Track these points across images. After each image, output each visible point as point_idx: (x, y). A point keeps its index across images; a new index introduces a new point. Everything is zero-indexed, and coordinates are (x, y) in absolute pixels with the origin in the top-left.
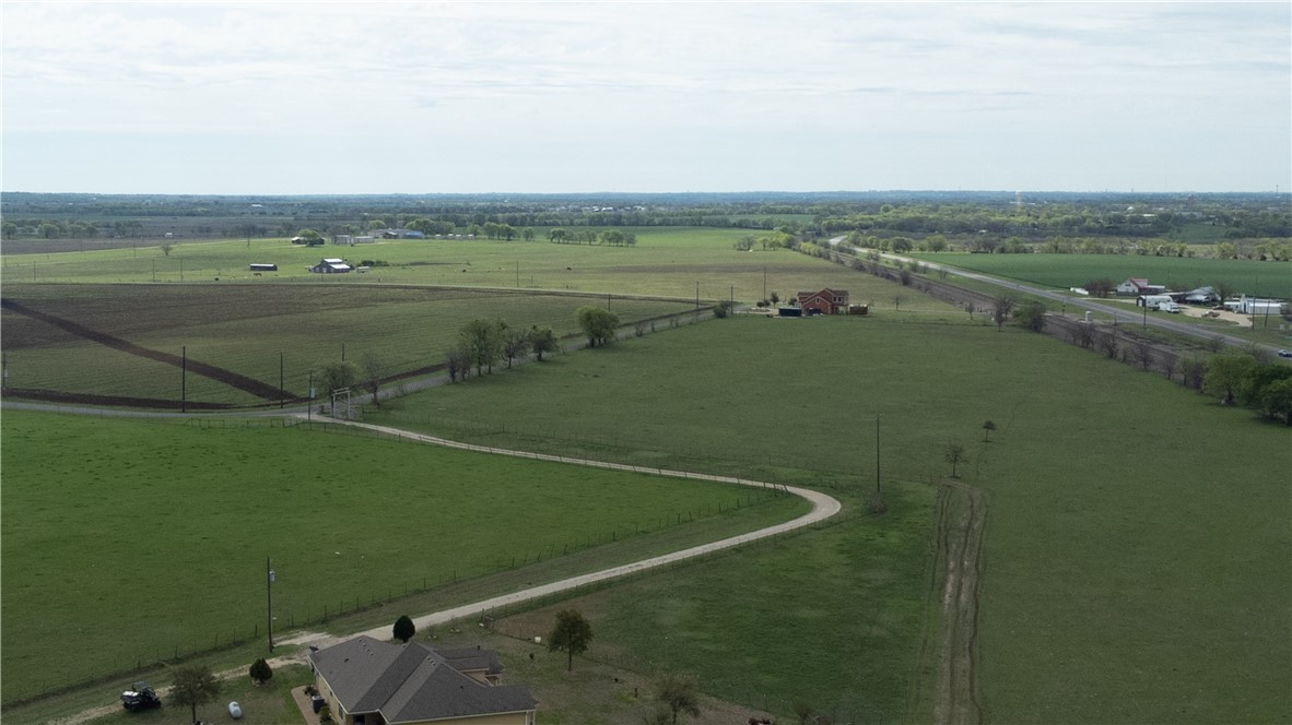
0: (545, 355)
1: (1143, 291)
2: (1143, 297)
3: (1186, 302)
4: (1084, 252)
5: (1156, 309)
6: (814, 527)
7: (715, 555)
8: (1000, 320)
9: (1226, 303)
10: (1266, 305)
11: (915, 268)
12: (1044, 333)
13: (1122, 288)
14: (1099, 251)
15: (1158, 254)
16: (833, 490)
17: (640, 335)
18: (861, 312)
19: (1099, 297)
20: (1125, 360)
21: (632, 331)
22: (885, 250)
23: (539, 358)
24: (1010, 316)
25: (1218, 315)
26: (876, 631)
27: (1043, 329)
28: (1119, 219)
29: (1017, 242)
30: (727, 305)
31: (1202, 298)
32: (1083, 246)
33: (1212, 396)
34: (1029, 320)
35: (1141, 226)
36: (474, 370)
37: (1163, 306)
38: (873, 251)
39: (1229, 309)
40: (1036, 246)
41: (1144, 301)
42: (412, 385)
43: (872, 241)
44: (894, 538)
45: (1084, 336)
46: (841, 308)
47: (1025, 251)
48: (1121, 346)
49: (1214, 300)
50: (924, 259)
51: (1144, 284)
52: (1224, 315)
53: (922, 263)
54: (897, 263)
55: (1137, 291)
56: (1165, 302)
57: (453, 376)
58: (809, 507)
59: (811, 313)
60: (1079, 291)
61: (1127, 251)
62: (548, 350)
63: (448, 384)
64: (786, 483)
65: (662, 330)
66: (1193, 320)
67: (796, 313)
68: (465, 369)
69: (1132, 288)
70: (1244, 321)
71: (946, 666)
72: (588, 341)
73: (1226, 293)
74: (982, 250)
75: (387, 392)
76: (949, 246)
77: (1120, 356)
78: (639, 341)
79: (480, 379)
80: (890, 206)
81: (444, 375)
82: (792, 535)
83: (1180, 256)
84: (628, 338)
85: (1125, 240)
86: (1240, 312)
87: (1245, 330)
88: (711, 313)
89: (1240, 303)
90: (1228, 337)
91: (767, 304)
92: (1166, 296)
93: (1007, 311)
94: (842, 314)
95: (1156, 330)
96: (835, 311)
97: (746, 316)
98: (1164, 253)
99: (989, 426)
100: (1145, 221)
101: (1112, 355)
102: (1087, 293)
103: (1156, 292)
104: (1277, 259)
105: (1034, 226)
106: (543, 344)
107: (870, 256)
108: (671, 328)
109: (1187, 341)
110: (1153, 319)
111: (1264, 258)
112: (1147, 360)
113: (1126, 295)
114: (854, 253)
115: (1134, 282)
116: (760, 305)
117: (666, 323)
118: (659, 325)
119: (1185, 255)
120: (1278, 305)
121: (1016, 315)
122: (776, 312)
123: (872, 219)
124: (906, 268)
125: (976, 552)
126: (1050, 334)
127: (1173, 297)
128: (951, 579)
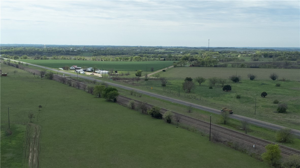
1: (76, 69)
2: (77, 70)
3: (86, 71)
4: (62, 59)
5: (80, 73)
8: (42, 77)
9: (95, 71)
10: (105, 72)
11: (19, 63)
12: (53, 80)
13: (71, 68)
14: (65, 59)
15: (79, 60)
18: (5, 75)
19: (66, 70)
20: (73, 86)
22: (12, 59)
24: (44, 75)
25: (94, 74)
27: (53, 79)
28: (69, 51)
29: (45, 57)
31: (90, 70)
32: (61, 58)
33: (95, 95)
34: (49, 77)
35: (74, 53)
37: (81, 72)
38: (8, 59)
39: (96, 73)
40: (50, 58)
43: (8, 57)
45: (63, 80)
47: (47, 59)
48: (72, 83)
49: (93, 71)
50: (22, 61)
51: (76, 67)
52: (95, 74)
53: (21, 62)
54: (15, 62)
55: (75, 69)
60: (61, 69)
61: (71, 59)
66: (88, 76)
69: (74, 68)
70: (100, 76)
73: (95, 69)
74: (37, 59)
76: (28, 58)
77: (72, 85)
80: (13, 48)
83: (84, 60)
85: (71, 56)
86: (99, 73)
87: (100, 78)
89: (99, 71)
90: (97, 80)
92: (82, 70)
93: (43, 74)
95: (80, 78)
98: (80, 59)
99: (40, 107)
100: (75, 52)
101: (70, 85)
102: (63, 69)
103: (79, 69)
104: (105, 60)
105: (49, 53)
107: (8, 60)
109: (88, 81)
110: (79, 75)
111: (102, 60)
112: (79, 86)
113: (72, 70)
114: (4, 60)
115: (74, 67)
120: (107, 72)
121: (46, 75)
123: (8, 51)
124: (17, 63)
125: (37, 146)
126: (54, 80)
127: (83, 70)
128: (31, 154)
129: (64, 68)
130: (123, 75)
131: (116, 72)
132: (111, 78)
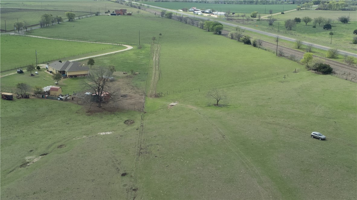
0: (60, 22)
1: (195, 10)
2: (195, 11)
3: (204, 13)
5: (197, 14)
6: (129, 50)
7: (111, 54)
8: (162, 16)
10: (220, 13)
11: (141, 5)
13: (190, 10)
15: (200, 2)
16: (131, 45)
17: (79, 19)
18: (130, 14)
19: (185, 12)
20: (189, 24)
21: (78, 18)
23: (59, 23)
24: (164, 15)
25: (210, 15)
26: (142, 63)
27: (172, 18)
30: (98, 13)
31: (208, 12)
33: (205, 30)
34: (169, 16)
36: (45, 25)
37: (199, 14)
39: (214, 14)
41: (195, 12)
42: (33, 28)
44: (143, 52)
45: (181, 19)
46: (125, 14)
48: (188, 21)
49: (211, 12)
51: (195, 8)
52: (212, 15)
53: (143, 4)
54: (136, 4)
56: (200, 12)
57: (41, 26)
58: (127, 48)
59: (118, 15)
60: (180, 10)
62: (61, 21)
63: (40, 28)
64: (121, 44)
65: (84, 18)
66: (205, 17)
67: (115, 15)
68: (44, 25)
69: (193, 10)
70: (216, 16)
71: (154, 67)
72: (68, 20)
73: (213, 11)
75: (29, 29)
77: (188, 23)
78: (79, 20)
79: (47, 27)
81: (39, 26)
82: (125, 51)
83: (205, 3)
84: (77, 19)
87: (216, 18)
88: (95, 14)
89: (216, 13)
91: (107, 13)
92: (200, 11)
94: (125, 15)
95: (197, 18)
96: (124, 14)
97: (103, 15)
98: (202, 2)
99: (160, 34)
101: (186, 23)
102: (182, 11)
103: (198, 10)
104: (228, 4)
106: (60, 20)
108: (86, 18)
109: (203, 20)
110: (196, 16)
111: (225, 3)
113: (191, 11)
115: (193, 8)
116: (106, 13)
117: (85, 17)
118: (83, 17)
119: (207, 2)
120: (224, 13)
121: (166, 15)
122: (110, 14)
124: (139, 5)
125: (158, 53)
126: (174, 19)
127: (202, 12)
128: (154, 57)
129: (184, 10)
130: (238, 16)
131: (233, 14)
132: (226, 19)
